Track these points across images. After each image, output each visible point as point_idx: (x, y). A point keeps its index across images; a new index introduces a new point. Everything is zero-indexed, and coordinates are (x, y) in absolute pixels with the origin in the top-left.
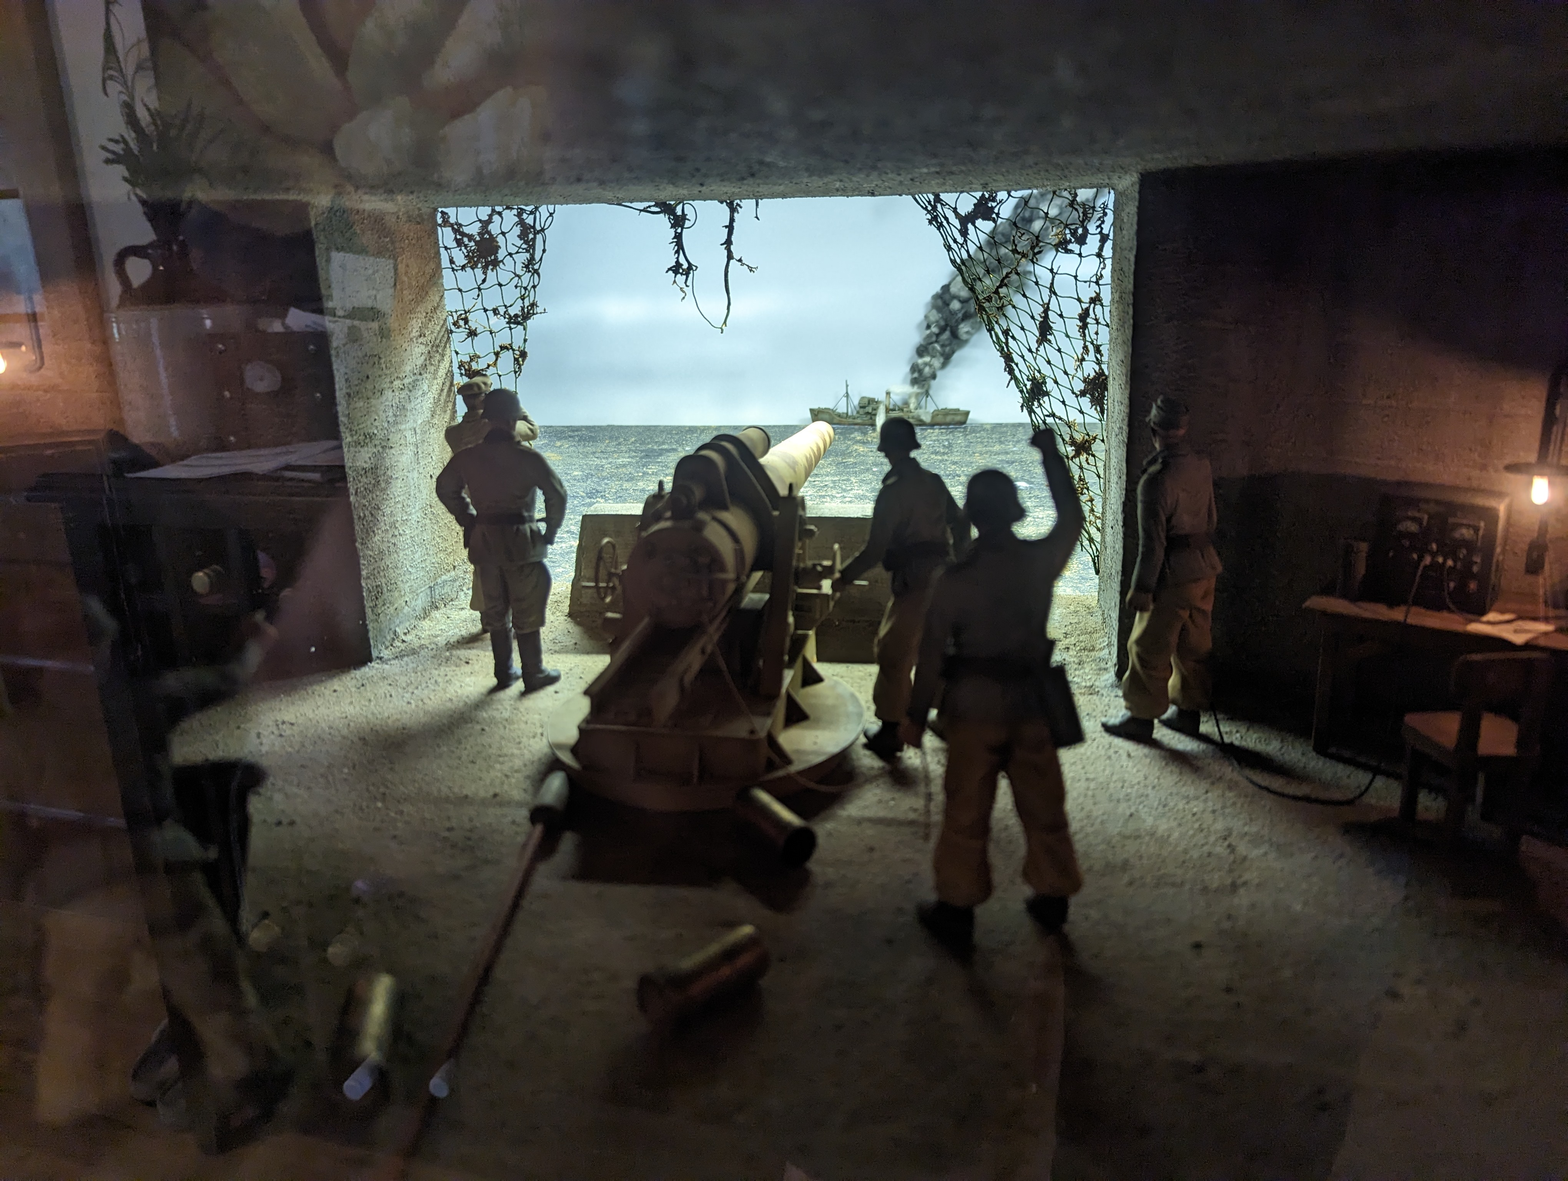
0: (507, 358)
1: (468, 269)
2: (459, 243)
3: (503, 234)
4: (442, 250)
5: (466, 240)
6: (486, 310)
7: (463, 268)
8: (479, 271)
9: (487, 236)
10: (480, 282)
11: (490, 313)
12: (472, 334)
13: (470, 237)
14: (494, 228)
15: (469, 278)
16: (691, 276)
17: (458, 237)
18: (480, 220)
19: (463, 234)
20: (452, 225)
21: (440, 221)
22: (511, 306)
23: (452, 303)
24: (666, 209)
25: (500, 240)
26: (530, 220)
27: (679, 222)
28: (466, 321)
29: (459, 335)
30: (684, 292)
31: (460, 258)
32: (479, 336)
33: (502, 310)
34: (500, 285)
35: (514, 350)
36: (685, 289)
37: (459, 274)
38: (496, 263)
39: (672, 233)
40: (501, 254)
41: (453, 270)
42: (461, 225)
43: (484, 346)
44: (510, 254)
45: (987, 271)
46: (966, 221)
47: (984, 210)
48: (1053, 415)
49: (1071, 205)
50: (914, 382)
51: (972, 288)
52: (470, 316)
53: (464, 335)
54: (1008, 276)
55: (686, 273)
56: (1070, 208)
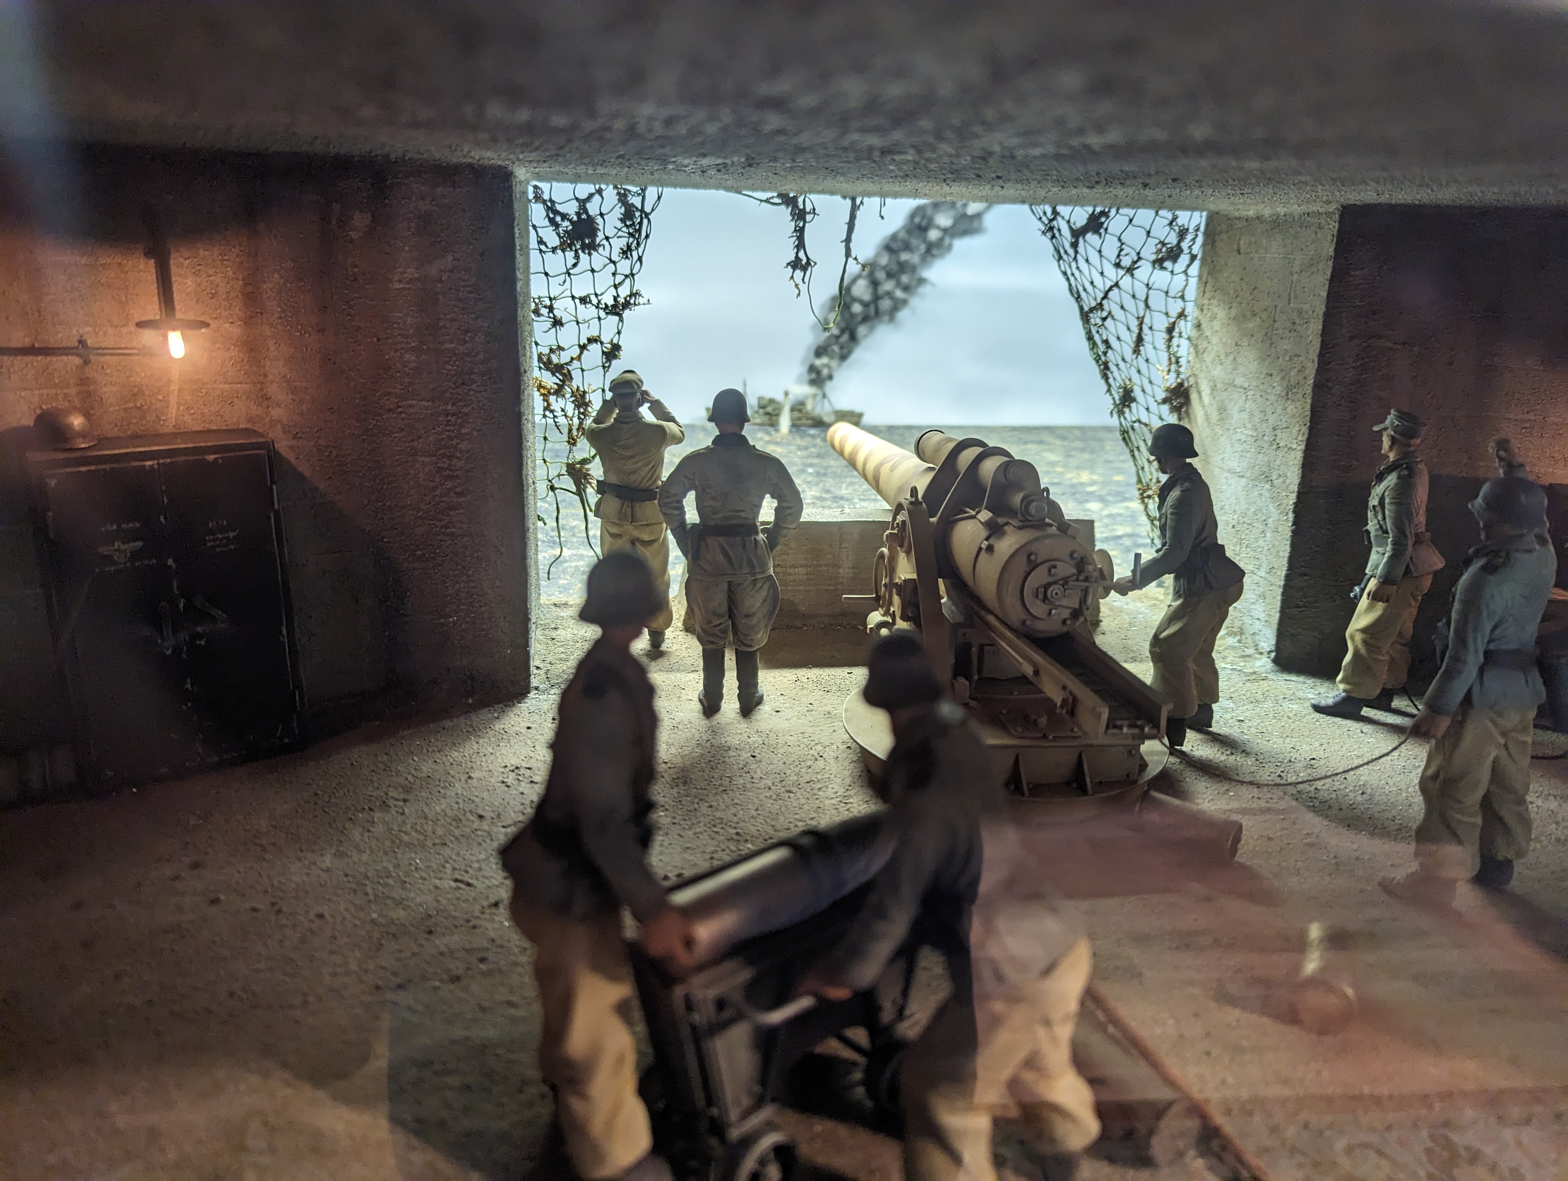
1: (559, 251)
2: (552, 222)
3: (602, 215)
4: (530, 230)
5: (558, 219)
6: (573, 297)
7: (554, 250)
8: (570, 255)
9: (584, 216)
12: (557, 323)
13: (564, 217)
15: (557, 262)
16: (808, 272)
17: (551, 216)
18: (577, 199)
19: (556, 212)
20: (544, 202)
21: (531, 196)
23: (536, 288)
24: (789, 201)
25: (599, 220)
26: (636, 201)
27: (800, 215)
28: (551, 309)
29: (541, 324)
30: (798, 288)
31: (552, 239)
32: (565, 327)
33: (594, 300)
34: (593, 271)
35: (602, 343)
36: (801, 285)
38: (592, 247)
39: (793, 226)
40: (600, 236)
41: (541, 251)
42: (555, 202)
44: (607, 238)
45: (1092, 283)
46: (1078, 234)
47: (1095, 224)
48: (1139, 421)
49: (1171, 224)
50: (812, 382)
51: (1078, 298)
52: (556, 305)
53: (548, 325)
54: (1110, 289)
55: (804, 269)
56: (1168, 228)
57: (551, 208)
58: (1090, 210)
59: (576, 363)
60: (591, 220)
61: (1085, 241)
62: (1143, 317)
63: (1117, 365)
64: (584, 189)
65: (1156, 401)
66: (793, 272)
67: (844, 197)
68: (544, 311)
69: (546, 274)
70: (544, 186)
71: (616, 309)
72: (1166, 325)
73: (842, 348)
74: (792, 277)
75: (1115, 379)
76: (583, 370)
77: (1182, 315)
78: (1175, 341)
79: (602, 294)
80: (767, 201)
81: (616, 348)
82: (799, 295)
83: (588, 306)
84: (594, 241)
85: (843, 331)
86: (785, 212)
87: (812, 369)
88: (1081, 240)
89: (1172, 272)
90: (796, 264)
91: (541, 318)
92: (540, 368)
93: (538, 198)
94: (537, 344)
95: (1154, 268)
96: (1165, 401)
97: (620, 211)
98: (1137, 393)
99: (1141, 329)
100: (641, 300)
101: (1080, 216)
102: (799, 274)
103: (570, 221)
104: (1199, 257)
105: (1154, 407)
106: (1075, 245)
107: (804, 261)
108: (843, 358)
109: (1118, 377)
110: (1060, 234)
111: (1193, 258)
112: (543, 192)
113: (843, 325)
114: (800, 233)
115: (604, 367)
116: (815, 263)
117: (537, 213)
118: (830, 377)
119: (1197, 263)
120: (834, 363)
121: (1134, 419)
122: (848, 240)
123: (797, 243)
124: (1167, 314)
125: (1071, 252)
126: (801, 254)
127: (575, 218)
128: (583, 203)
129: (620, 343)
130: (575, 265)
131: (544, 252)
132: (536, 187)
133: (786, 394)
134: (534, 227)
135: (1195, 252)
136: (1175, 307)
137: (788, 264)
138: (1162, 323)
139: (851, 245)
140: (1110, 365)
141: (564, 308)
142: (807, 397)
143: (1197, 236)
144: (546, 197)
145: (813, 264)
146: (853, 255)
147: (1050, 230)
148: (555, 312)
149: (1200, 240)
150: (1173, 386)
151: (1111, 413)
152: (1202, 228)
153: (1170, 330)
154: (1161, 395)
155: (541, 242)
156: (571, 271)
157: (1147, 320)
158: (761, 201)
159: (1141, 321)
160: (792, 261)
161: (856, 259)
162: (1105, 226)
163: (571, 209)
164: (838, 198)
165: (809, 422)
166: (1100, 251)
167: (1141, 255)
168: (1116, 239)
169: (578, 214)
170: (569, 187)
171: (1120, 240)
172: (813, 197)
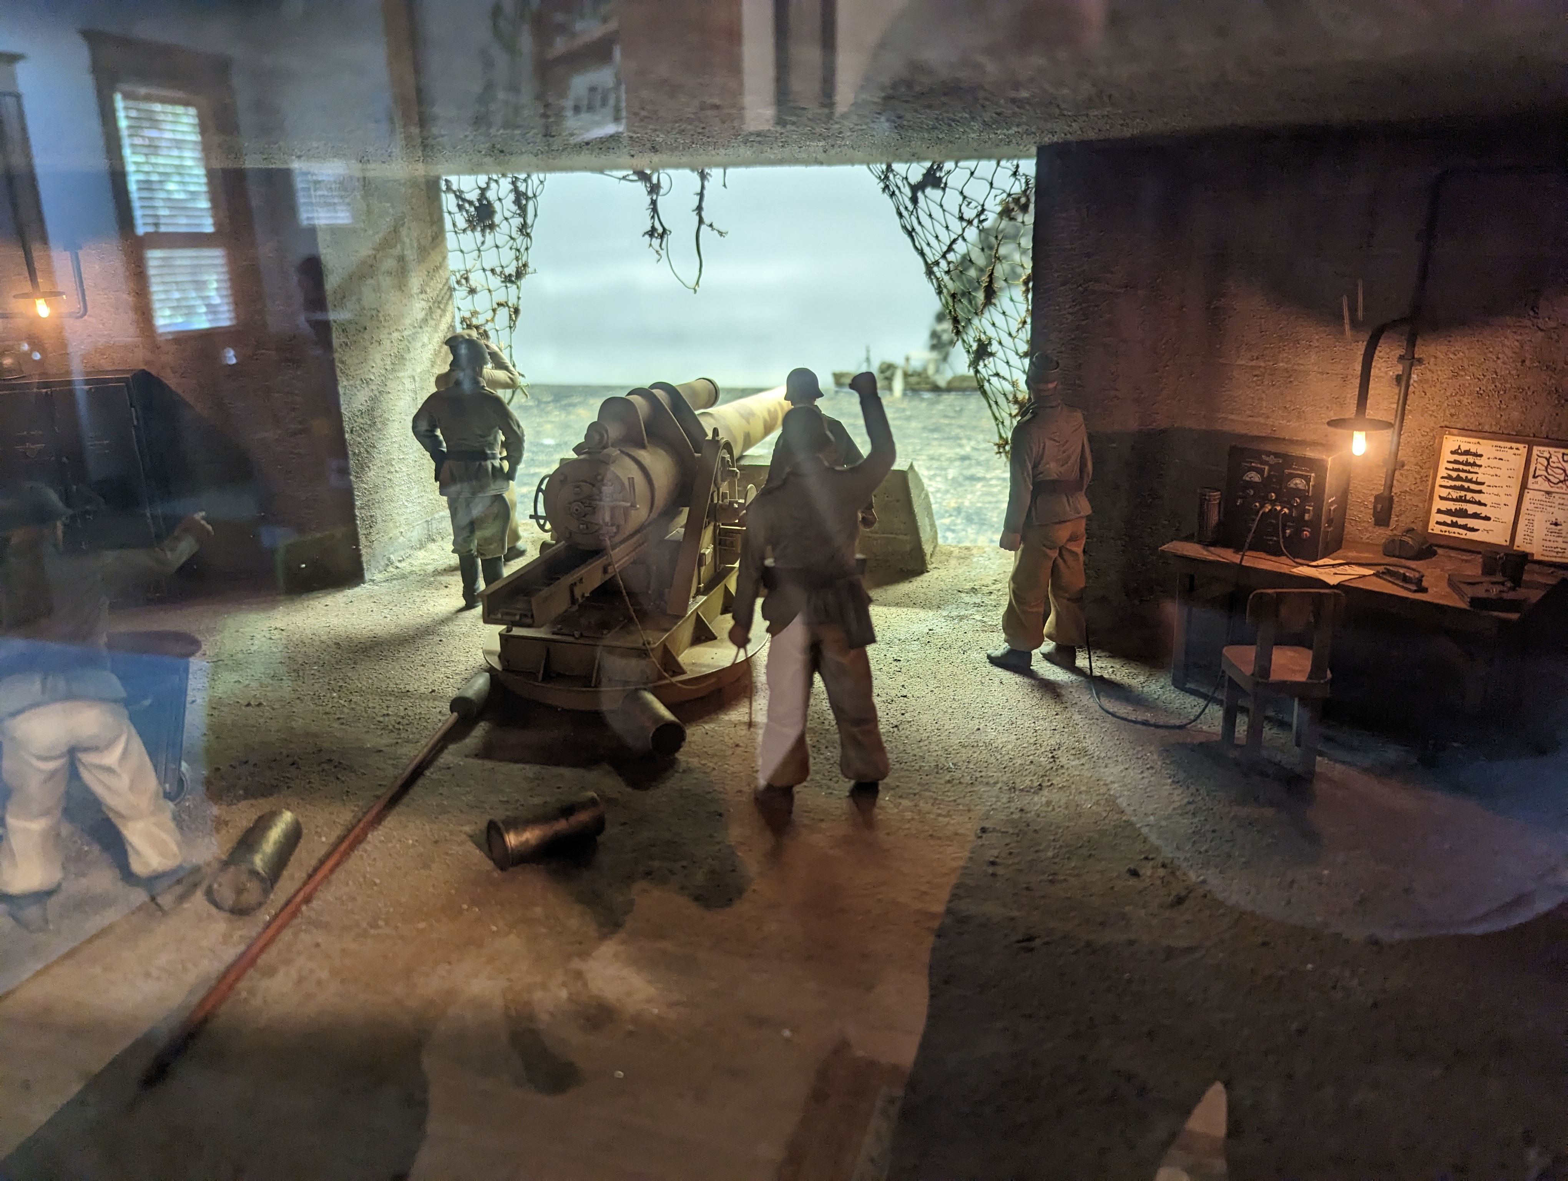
0: (503, 313)
1: (469, 232)
2: (460, 207)
3: (500, 199)
4: (446, 215)
5: (467, 205)
6: (484, 270)
7: (464, 231)
8: (478, 234)
9: (485, 202)
10: (479, 244)
11: (489, 273)
12: (472, 291)
13: (471, 203)
14: (491, 195)
15: (470, 240)
16: (665, 240)
17: (461, 203)
18: (480, 188)
19: (464, 200)
20: (454, 192)
21: (444, 188)
22: (507, 266)
23: (454, 263)
24: (643, 177)
25: (497, 206)
26: (522, 187)
27: (654, 189)
28: (467, 279)
29: (461, 293)
30: (659, 254)
31: (462, 223)
32: (479, 294)
33: (498, 270)
34: (497, 247)
35: (509, 307)
36: (661, 252)
37: (461, 236)
38: (492, 227)
39: (648, 200)
40: (497, 218)
41: (456, 232)
42: (461, 192)
43: (482, 302)
44: (506, 219)
45: (937, 237)
46: (916, 189)
47: (932, 180)
48: (997, 375)
49: (1015, 174)
51: (922, 254)
52: (471, 276)
53: (465, 293)
54: (954, 241)
55: (662, 236)
56: (1013, 179)
57: (459, 195)
58: (926, 165)
59: (490, 324)
60: (490, 204)
61: (926, 197)
62: (993, 270)
63: (968, 319)
64: (482, 180)
65: (1017, 354)
66: (651, 240)
67: (693, 170)
68: (463, 281)
69: (462, 251)
70: (453, 179)
71: (512, 278)
74: (651, 245)
75: (967, 333)
76: (497, 331)
80: (624, 178)
81: (517, 311)
82: (659, 260)
83: (496, 276)
84: (494, 222)
87: (934, 335)
88: (920, 195)
89: (1022, 223)
90: (652, 232)
91: (462, 288)
93: (449, 189)
94: (459, 309)
95: (1002, 219)
97: (512, 197)
98: (994, 347)
99: (991, 281)
100: (531, 270)
101: (917, 171)
102: (656, 242)
103: (475, 206)
105: (1014, 361)
106: (914, 200)
107: (660, 230)
109: (970, 331)
110: (899, 191)
112: (452, 185)
114: (654, 205)
115: (510, 327)
116: (671, 231)
117: (449, 202)
121: (991, 373)
122: (699, 208)
123: (652, 213)
124: (1022, 266)
125: (911, 207)
126: (657, 225)
127: (477, 204)
128: (483, 191)
129: (520, 306)
130: (483, 243)
131: (458, 233)
132: (446, 181)
133: (907, 359)
134: (450, 213)
137: (645, 233)
139: (703, 214)
140: (960, 318)
141: (477, 279)
142: (928, 363)
144: (455, 187)
145: (668, 232)
147: (887, 187)
148: (471, 282)
151: (969, 366)
154: (1023, 348)
156: (481, 248)
157: (998, 272)
158: (620, 179)
159: (990, 273)
160: (649, 231)
161: (711, 225)
162: (944, 180)
163: (473, 196)
165: (928, 386)
166: (941, 206)
167: (985, 207)
168: (958, 193)
169: (479, 200)
170: (473, 178)
171: (961, 193)
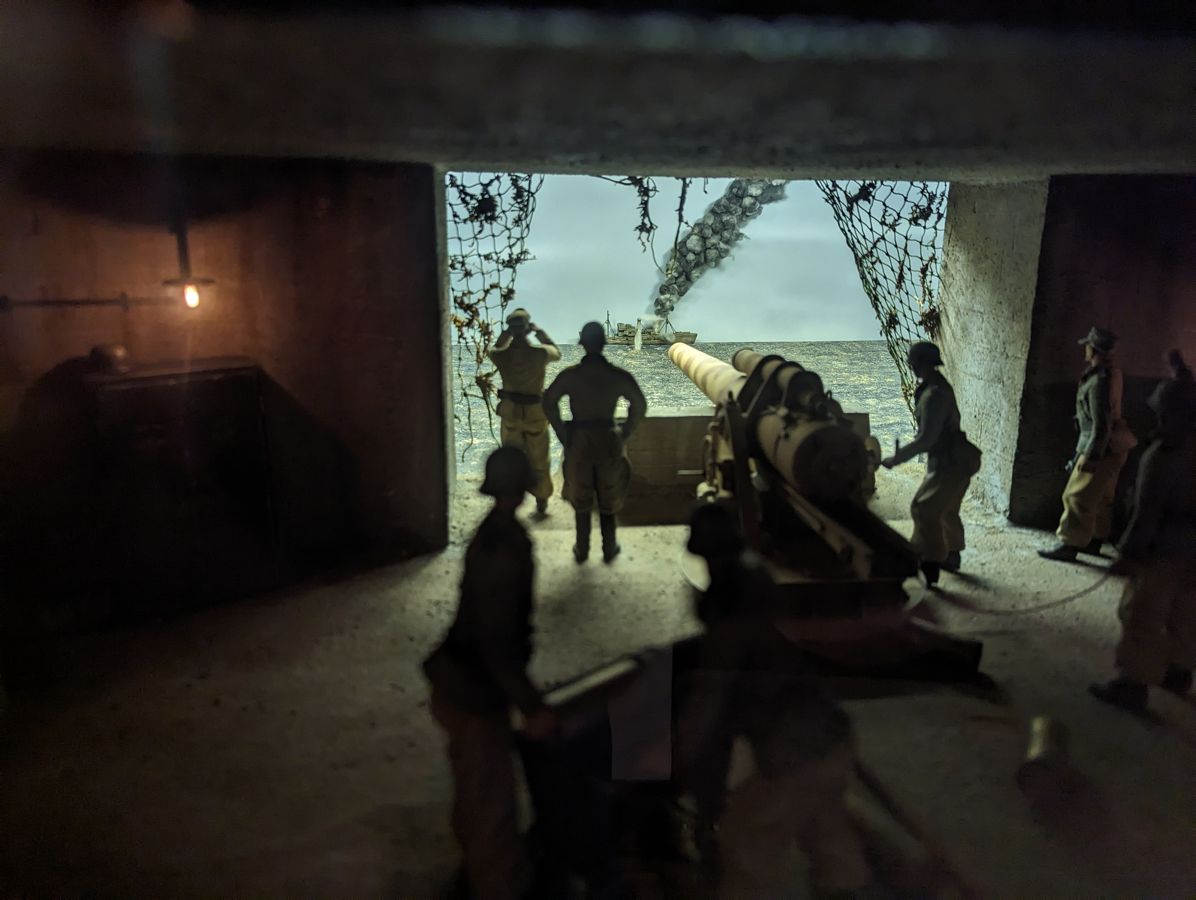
1: (469, 222)
2: (464, 201)
3: (499, 195)
5: (469, 199)
6: (479, 256)
7: (465, 221)
8: (477, 224)
9: (486, 196)
10: (476, 232)
11: (482, 258)
12: (468, 274)
13: (472, 197)
14: (493, 190)
16: (652, 234)
17: (463, 196)
18: (482, 184)
19: (467, 194)
20: (458, 186)
21: (448, 182)
23: (452, 249)
24: (637, 182)
25: (498, 199)
26: (524, 184)
27: (645, 192)
28: (463, 264)
29: (456, 275)
30: (644, 246)
31: (464, 213)
32: (474, 276)
33: (495, 257)
34: (493, 236)
35: (501, 288)
37: (461, 225)
38: (492, 219)
39: (639, 199)
40: (498, 210)
41: (456, 222)
42: (464, 187)
43: (476, 284)
44: (504, 212)
45: (864, 237)
46: (852, 201)
47: (865, 194)
48: (902, 339)
49: (922, 192)
50: (658, 313)
51: (853, 248)
52: (467, 261)
53: (461, 276)
54: (878, 240)
55: (648, 231)
56: (921, 194)
57: (463, 191)
58: (861, 183)
59: (482, 304)
60: (491, 199)
61: (858, 205)
62: (903, 261)
63: (885, 298)
64: (486, 177)
65: (914, 323)
66: (641, 234)
67: (677, 178)
68: (458, 266)
69: (460, 239)
70: (458, 175)
71: (511, 263)
72: (922, 266)
73: (679, 286)
74: (640, 238)
75: (882, 307)
76: (487, 308)
77: (933, 259)
78: (928, 278)
79: (500, 252)
80: (620, 182)
81: (511, 292)
82: (645, 250)
83: (490, 261)
84: (494, 214)
85: (680, 274)
86: (634, 190)
87: (658, 302)
88: (855, 205)
89: (925, 227)
90: (642, 228)
91: (456, 271)
92: (456, 308)
93: (453, 184)
94: (453, 290)
95: (911, 224)
96: (921, 323)
97: (513, 191)
98: (900, 317)
99: (902, 270)
100: (529, 256)
101: (853, 187)
102: (644, 235)
103: (477, 199)
104: (945, 215)
105: (913, 327)
106: (850, 209)
107: (648, 225)
108: (681, 294)
109: (885, 305)
110: (839, 201)
111: (940, 216)
112: (456, 180)
113: (681, 269)
114: (645, 205)
115: (502, 306)
116: (657, 227)
117: (452, 195)
118: (672, 309)
119: (943, 220)
120: (674, 298)
121: (898, 337)
122: (681, 209)
123: (643, 212)
124: (921, 259)
125: (847, 214)
126: (646, 221)
127: (480, 198)
128: (486, 186)
129: (514, 288)
130: (480, 232)
131: (458, 223)
132: (451, 176)
133: (639, 321)
134: (451, 205)
135: (941, 212)
136: (927, 253)
137: (637, 228)
138: (917, 265)
139: (683, 213)
140: (880, 297)
141: (472, 263)
142: (654, 323)
143: (942, 199)
144: (459, 183)
145: (655, 227)
146: (685, 220)
147: (832, 199)
148: (467, 266)
149: (945, 203)
150: (927, 312)
151: (881, 333)
152: (947, 194)
153: (924, 271)
154: (918, 319)
155: (455, 215)
156: (478, 236)
157: (906, 263)
158: (617, 182)
159: (902, 264)
160: (640, 226)
161: (687, 223)
162: (873, 194)
163: (477, 191)
164: (673, 179)
165: (657, 341)
166: (869, 213)
167: (901, 215)
168: (882, 203)
169: (482, 195)
170: (475, 175)
171: (884, 204)
172: (654, 178)
